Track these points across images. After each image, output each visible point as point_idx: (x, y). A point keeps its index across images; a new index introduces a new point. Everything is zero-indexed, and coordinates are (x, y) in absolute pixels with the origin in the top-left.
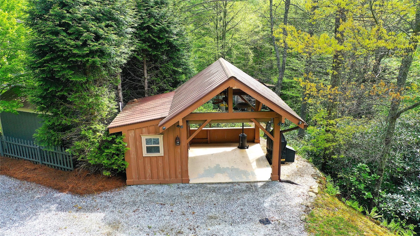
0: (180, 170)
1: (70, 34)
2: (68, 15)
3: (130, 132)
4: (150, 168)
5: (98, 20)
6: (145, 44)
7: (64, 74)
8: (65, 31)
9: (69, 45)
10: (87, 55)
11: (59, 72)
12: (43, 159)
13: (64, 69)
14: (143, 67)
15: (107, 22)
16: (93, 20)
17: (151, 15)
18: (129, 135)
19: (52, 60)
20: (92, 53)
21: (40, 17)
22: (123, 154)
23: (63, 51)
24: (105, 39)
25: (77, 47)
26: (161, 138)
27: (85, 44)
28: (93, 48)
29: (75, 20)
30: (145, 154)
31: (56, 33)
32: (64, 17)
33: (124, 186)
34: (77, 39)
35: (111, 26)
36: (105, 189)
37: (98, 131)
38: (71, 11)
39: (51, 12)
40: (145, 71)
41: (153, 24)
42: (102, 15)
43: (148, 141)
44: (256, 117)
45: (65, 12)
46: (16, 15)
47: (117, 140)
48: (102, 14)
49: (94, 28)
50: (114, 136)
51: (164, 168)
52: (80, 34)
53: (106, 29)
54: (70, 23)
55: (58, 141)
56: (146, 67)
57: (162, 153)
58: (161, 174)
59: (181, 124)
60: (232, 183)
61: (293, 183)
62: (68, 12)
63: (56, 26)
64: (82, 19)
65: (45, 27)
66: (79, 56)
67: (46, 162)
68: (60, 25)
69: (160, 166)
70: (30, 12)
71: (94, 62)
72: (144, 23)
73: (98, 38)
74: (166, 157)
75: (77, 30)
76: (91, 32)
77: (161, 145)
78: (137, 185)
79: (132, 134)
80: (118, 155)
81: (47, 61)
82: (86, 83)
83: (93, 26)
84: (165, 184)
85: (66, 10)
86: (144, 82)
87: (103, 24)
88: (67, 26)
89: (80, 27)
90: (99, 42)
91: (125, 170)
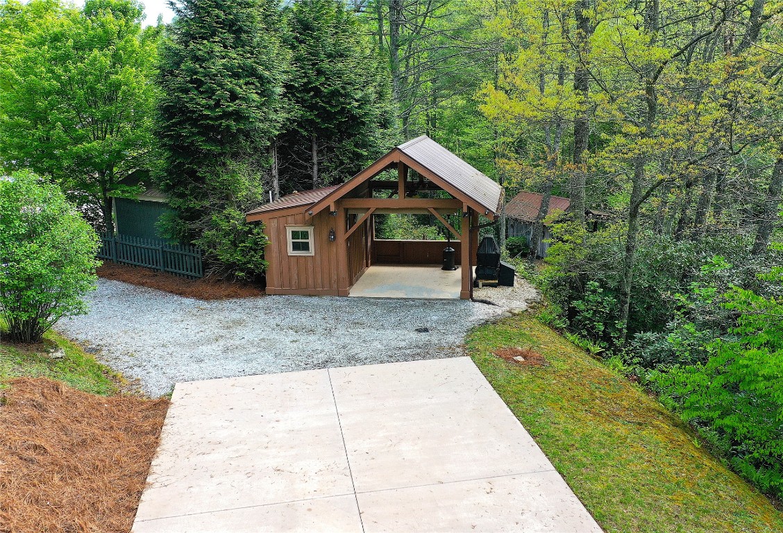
0: (336, 277)
1: (202, 93)
2: (201, 70)
3: (272, 221)
4: (297, 272)
5: (236, 75)
6: (311, 113)
7: (193, 140)
8: (197, 89)
9: (199, 104)
10: (220, 117)
11: (188, 137)
12: (166, 264)
13: (194, 134)
14: (311, 147)
15: (248, 79)
16: (230, 76)
17: (320, 72)
18: (271, 225)
19: (180, 123)
20: (227, 115)
21: (171, 73)
22: (262, 249)
23: (194, 112)
24: (243, 99)
25: (209, 108)
26: (310, 230)
27: (218, 104)
28: (227, 109)
29: (209, 76)
30: (291, 252)
31: (186, 91)
32: (196, 73)
33: (262, 295)
34: (210, 98)
35: (253, 84)
36: (237, 296)
37: (233, 218)
38: (204, 65)
39: (183, 67)
40: (315, 154)
41: (322, 84)
42: (241, 71)
43: (295, 235)
44: (435, 206)
45: (198, 66)
46: (144, 73)
47: (255, 231)
48: (242, 69)
49: (230, 86)
50: (252, 226)
51: (314, 272)
52: (213, 92)
53: (244, 87)
54: (203, 79)
55: (184, 231)
56: (315, 147)
57: (312, 251)
58: (311, 281)
59: (332, 209)
60: (405, 299)
61: (489, 303)
62: (201, 67)
63: (187, 82)
64: (216, 75)
65: (174, 84)
66: (211, 119)
67: (169, 269)
68: (192, 82)
69: (310, 270)
70: (160, 68)
71: (228, 127)
72: (309, 83)
73: (234, 97)
74: (318, 258)
75: (210, 88)
76: (226, 90)
77: (311, 241)
78: (279, 295)
79: (274, 223)
80: (255, 250)
81: (175, 124)
82: (220, 154)
83: (229, 83)
84: (315, 296)
85: (199, 65)
86: (312, 168)
87: (242, 81)
88: (199, 83)
89: (213, 84)
90: (235, 103)
91: (264, 272)
